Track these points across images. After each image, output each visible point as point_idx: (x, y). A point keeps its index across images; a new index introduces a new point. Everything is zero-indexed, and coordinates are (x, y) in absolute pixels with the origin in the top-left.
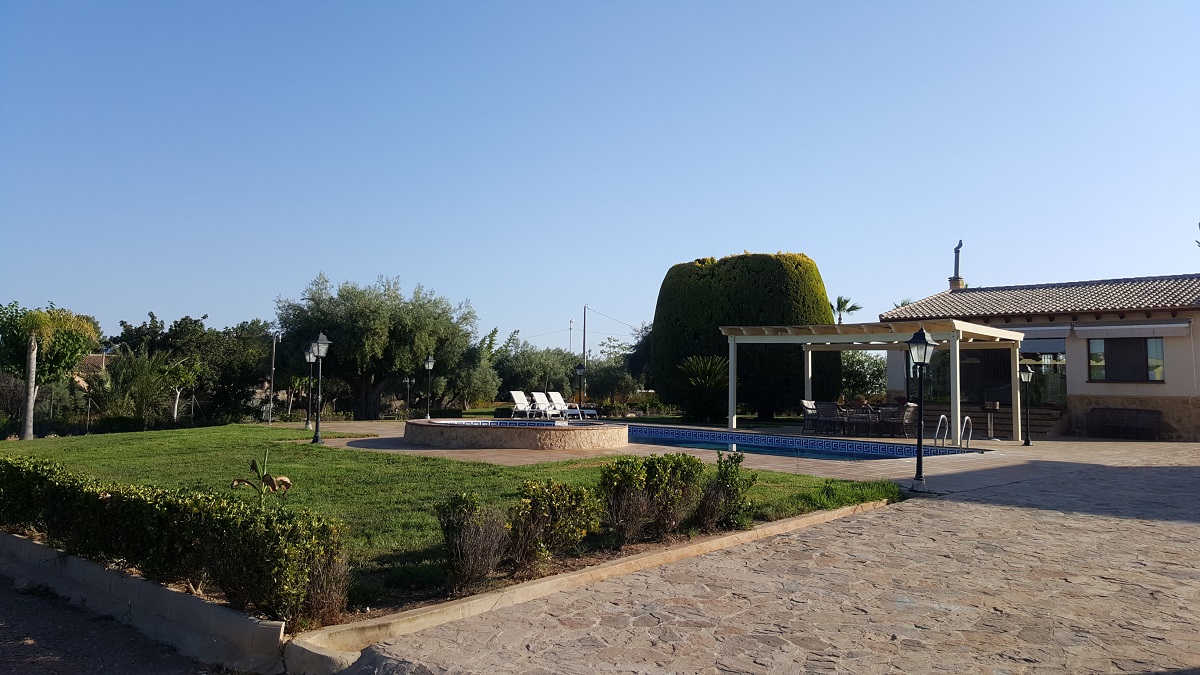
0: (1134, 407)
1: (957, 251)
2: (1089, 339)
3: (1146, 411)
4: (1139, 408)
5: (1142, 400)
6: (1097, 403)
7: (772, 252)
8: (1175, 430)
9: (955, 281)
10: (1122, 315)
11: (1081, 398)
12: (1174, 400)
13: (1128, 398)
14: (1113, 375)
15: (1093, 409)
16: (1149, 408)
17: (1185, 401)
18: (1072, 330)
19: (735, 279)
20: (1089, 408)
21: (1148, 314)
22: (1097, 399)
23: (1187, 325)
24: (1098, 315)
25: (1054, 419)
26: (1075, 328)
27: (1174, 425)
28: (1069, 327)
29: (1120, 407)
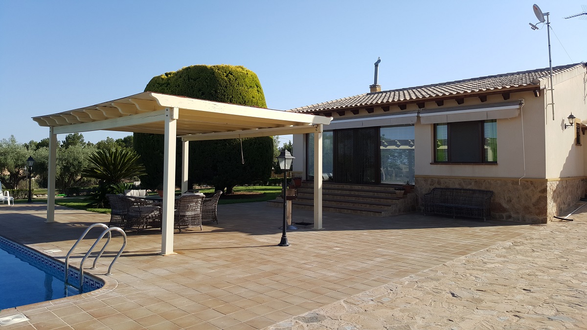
0: (469, 187)
1: (376, 65)
2: (434, 124)
3: (480, 191)
4: (474, 188)
5: (477, 181)
6: (439, 183)
7: (209, 65)
8: (505, 210)
9: (373, 87)
10: (460, 100)
11: (426, 178)
12: (504, 181)
13: (464, 179)
14: (453, 158)
15: (434, 189)
16: (483, 188)
17: (515, 182)
18: (418, 117)
19: (179, 86)
20: (432, 187)
21: (483, 98)
22: (439, 179)
23: (518, 107)
24: (440, 102)
25: (398, 198)
26: (421, 115)
27: (505, 205)
28: (416, 114)
29: (457, 186)
